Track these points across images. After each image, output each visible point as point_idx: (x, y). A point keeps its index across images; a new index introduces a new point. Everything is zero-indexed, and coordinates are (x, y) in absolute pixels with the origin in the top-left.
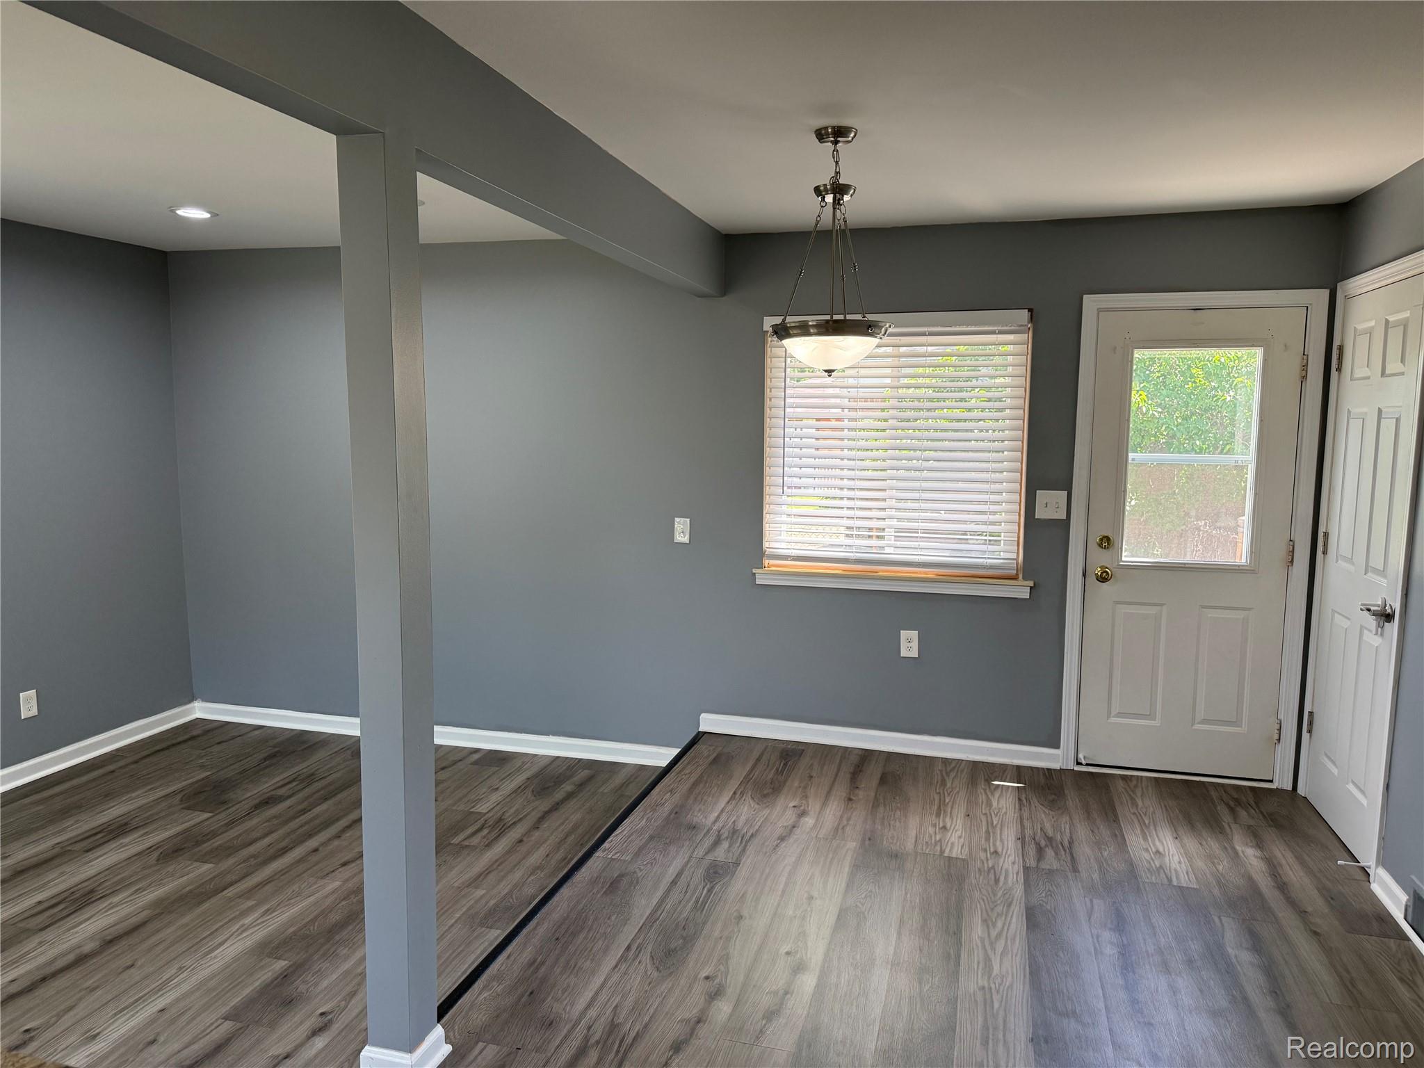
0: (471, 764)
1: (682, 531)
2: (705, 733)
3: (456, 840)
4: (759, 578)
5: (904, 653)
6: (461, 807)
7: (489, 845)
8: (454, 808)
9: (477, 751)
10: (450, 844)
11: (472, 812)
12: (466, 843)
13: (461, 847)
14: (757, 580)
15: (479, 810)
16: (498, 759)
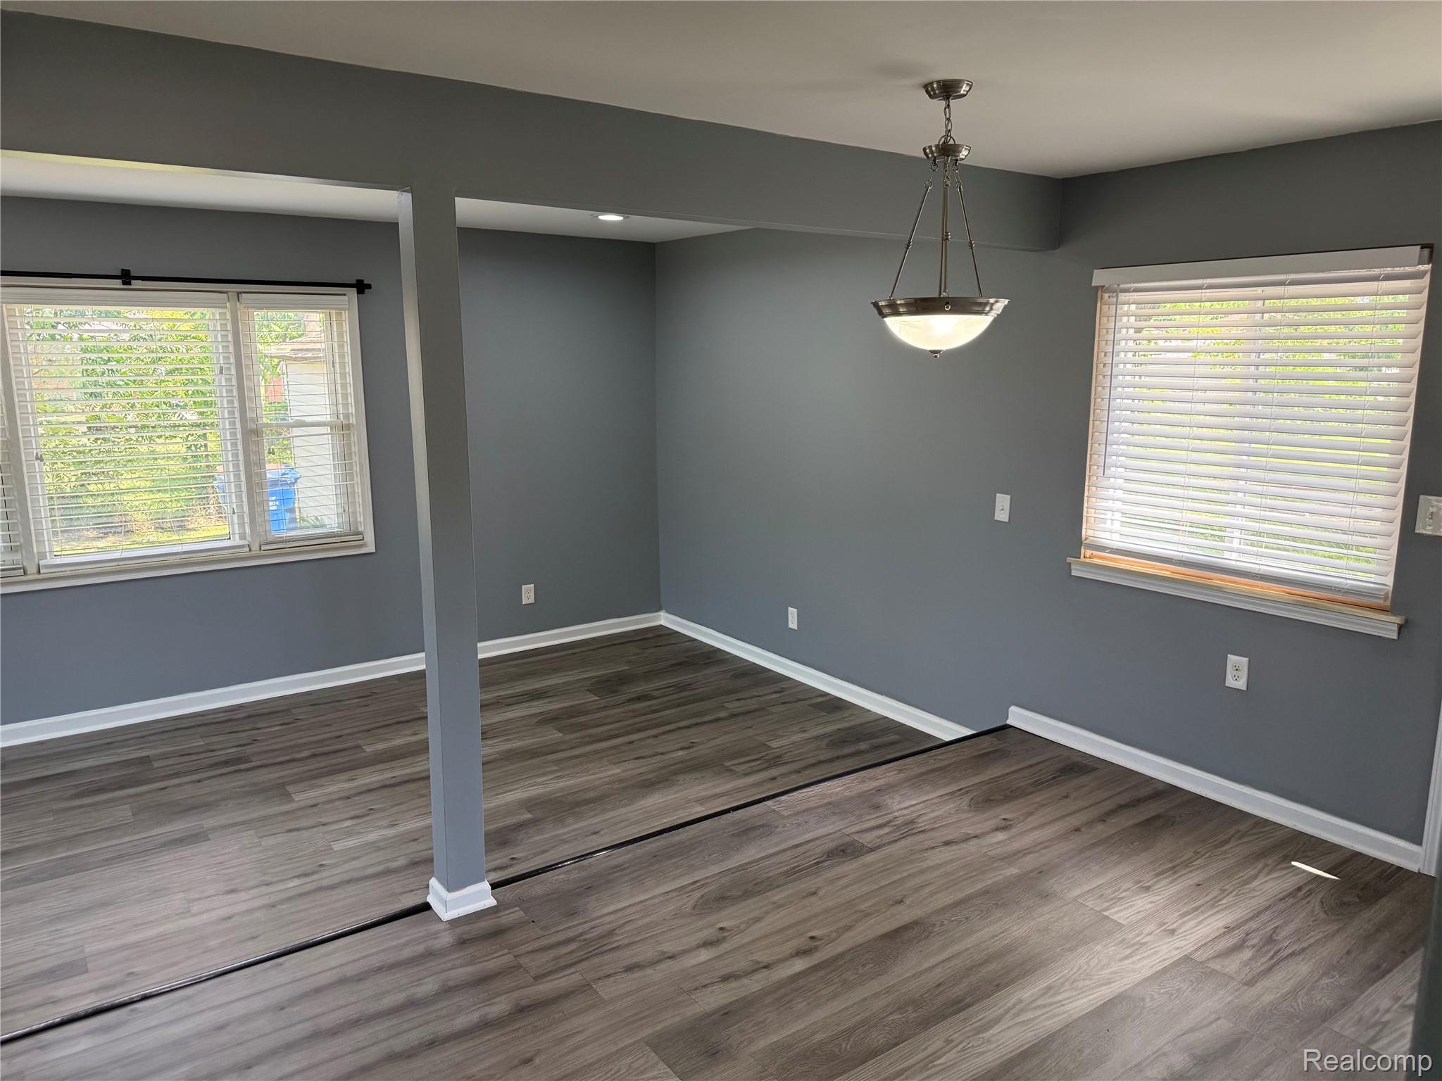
0: (809, 705)
1: (1002, 508)
2: (1012, 726)
3: (727, 764)
4: (1076, 570)
5: (1230, 682)
6: (761, 739)
7: (746, 775)
8: (756, 737)
9: (826, 694)
10: (722, 764)
11: (766, 745)
12: (733, 768)
13: (729, 770)
14: (1072, 571)
15: (771, 745)
16: (836, 705)
